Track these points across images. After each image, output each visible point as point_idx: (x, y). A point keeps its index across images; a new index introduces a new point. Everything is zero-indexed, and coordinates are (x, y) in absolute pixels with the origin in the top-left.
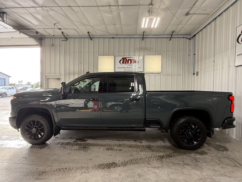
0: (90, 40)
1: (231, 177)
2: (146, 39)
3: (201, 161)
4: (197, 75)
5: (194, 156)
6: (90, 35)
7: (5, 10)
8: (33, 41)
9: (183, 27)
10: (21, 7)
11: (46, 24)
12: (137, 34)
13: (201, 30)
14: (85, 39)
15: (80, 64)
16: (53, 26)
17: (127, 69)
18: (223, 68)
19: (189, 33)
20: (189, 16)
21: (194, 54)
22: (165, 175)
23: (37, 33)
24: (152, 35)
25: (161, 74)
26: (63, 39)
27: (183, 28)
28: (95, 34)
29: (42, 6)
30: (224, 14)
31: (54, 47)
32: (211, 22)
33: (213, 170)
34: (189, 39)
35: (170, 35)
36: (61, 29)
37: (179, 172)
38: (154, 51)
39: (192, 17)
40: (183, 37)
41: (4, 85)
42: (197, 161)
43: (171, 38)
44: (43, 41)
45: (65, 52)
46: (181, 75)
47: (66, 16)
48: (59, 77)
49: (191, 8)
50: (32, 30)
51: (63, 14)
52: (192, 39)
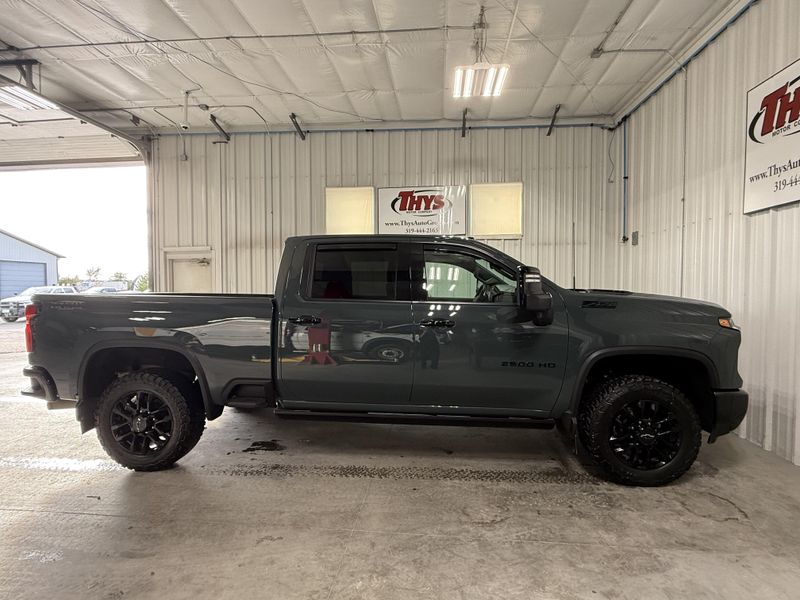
0: (299, 138)
1: (708, 550)
2: (473, 131)
3: (625, 506)
4: (635, 243)
5: (606, 492)
6: (299, 122)
7: (35, 55)
8: (123, 147)
9: (589, 91)
10: (83, 43)
11: (161, 94)
12: (445, 116)
13: (645, 102)
14: (283, 136)
15: (269, 216)
16: (184, 100)
17: (415, 227)
18: (708, 219)
19: (610, 109)
20: (603, 58)
21: (626, 178)
22: (507, 545)
23: (136, 120)
24: (492, 119)
25: (523, 243)
26: (218, 138)
27: (589, 96)
28: (315, 120)
29: (146, 38)
30: (712, 48)
31: (188, 163)
32: (675, 74)
33: (659, 529)
34: (611, 129)
35: (549, 118)
36: (207, 107)
37: (552, 536)
38: (499, 170)
39: (613, 60)
40: (592, 125)
41: (43, 283)
42: (612, 506)
43: (551, 127)
44: (155, 145)
45: (224, 180)
46: (584, 243)
47: (222, 67)
48: (207, 256)
49: (609, 34)
50: (120, 113)
51: (213, 62)
52: (618, 131)
